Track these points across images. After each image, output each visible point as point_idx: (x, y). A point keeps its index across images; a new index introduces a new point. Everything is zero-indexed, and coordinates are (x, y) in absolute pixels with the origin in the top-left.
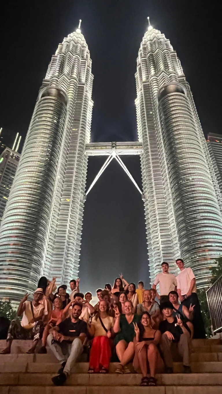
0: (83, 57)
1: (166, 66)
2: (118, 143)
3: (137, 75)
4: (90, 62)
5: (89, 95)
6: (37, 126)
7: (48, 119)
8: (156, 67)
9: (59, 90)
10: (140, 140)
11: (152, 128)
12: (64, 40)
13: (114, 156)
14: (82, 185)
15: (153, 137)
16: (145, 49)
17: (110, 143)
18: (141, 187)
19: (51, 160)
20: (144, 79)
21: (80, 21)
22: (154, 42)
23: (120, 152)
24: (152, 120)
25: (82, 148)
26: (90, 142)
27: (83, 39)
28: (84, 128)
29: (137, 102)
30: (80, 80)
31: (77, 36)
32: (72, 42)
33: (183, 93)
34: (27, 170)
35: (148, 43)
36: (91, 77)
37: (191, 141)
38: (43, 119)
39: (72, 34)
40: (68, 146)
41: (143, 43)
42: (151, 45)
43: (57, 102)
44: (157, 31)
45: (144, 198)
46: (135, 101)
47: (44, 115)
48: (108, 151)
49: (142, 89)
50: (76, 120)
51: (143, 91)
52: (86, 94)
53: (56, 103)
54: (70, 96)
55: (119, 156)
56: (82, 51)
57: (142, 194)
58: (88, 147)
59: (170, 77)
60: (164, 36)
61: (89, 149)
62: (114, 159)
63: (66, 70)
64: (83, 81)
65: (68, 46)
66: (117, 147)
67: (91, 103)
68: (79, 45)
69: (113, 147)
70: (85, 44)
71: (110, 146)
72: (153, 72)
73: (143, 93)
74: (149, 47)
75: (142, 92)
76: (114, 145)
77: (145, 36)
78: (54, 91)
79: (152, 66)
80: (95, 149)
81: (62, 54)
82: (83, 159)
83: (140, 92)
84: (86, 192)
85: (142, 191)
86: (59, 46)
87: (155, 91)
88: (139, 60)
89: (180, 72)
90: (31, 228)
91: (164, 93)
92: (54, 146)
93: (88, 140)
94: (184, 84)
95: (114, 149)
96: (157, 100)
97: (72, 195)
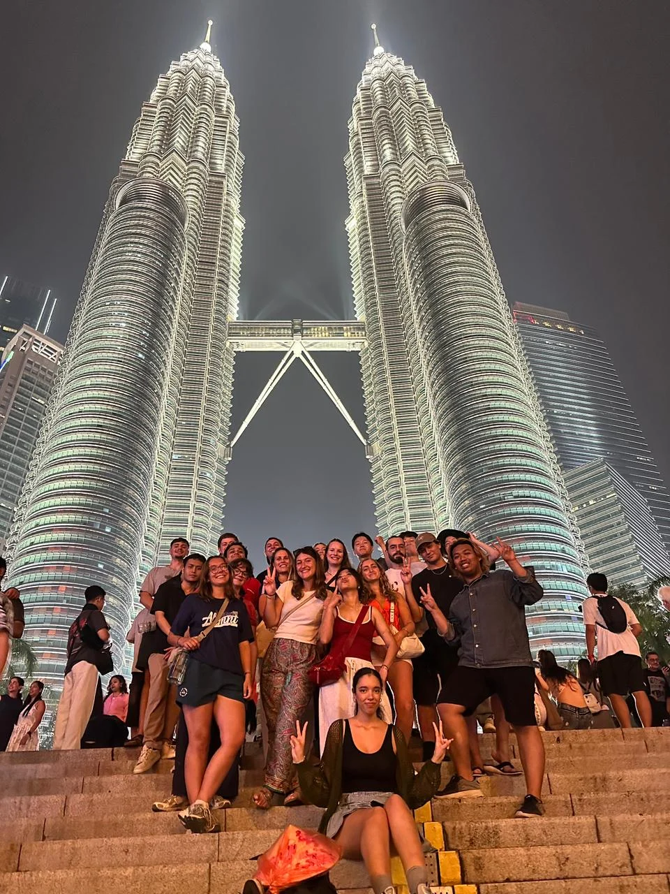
0: (219, 110)
1: (420, 141)
2: (306, 323)
3: (350, 161)
4: (234, 123)
5: (235, 203)
6: (113, 273)
7: (139, 258)
8: (396, 143)
9: (164, 187)
10: (361, 317)
11: (388, 283)
12: (172, 67)
13: (298, 354)
14: (222, 421)
15: (392, 309)
16: (368, 99)
17: (288, 323)
18: (363, 428)
19: (149, 358)
20: (368, 170)
21: (210, 23)
22: (391, 84)
23: (311, 345)
24: (388, 268)
25: (222, 332)
26: (237, 319)
27: (219, 66)
28: (224, 283)
29: (352, 224)
30: (213, 165)
31: (204, 58)
32: (194, 74)
33: (464, 205)
34: (88, 382)
35: (376, 85)
36: (238, 159)
38: (129, 256)
39: (190, 56)
40: (188, 326)
41: (363, 82)
42: (384, 91)
43: (162, 218)
44: (395, 59)
45: (372, 454)
46: (346, 222)
47: (131, 247)
48: (283, 342)
49: (364, 193)
50: (207, 262)
51: (365, 198)
52: (227, 200)
53: (160, 220)
54: (191, 201)
55: (309, 352)
56: (217, 97)
57: (365, 444)
58: (234, 331)
59: (430, 168)
60: (412, 72)
61: (237, 335)
62: (298, 359)
63: (179, 140)
64: (221, 168)
65: (182, 83)
66: (305, 332)
67: (238, 224)
68: (210, 81)
69: (295, 331)
70: (223, 80)
71: (288, 328)
72: (388, 154)
73: (365, 203)
74: (379, 96)
75: (362, 202)
76: (297, 327)
77: (367, 69)
78: (152, 190)
79: (386, 141)
80: (253, 335)
81: (167, 101)
82: (222, 359)
83: (357, 202)
84: (231, 438)
86: (161, 81)
87: (398, 205)
88: (354, 125)
89: (452, 157)
90: (103, 527)
91: (419, 206)
92: (155, 325)
93: (233, 314)
94: (463, 185)
95: (298, 337)
96: (402, 221)
97: (199, 444)
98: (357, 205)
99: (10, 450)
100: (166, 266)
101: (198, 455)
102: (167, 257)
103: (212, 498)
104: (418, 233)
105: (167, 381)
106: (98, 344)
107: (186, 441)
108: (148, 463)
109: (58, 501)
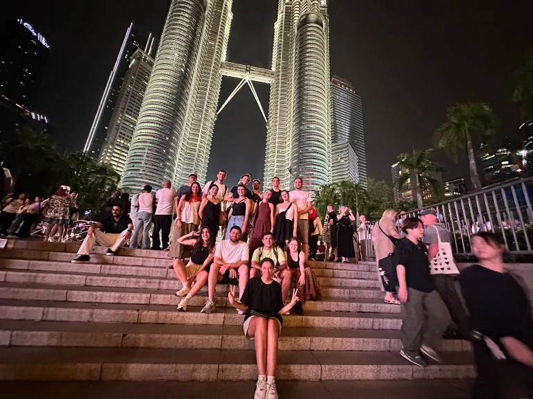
2: (252, 68)
5: (230, 5)
6: (173, 29)
7: (185, 24)
10: (274, 69)
11: (286, 58)
13: (247, 81)
14: (214, 103)
15: (286, 68)
17: (244, 66)
18: (267, 115)
19: (186, 71)
23: (253, 78)
24: (287, 49)
25: (218, 65)
26: (225, 61)
28: (220, 43)
29: (277, 26)
33: (322, 26)
34: (161, 78)
37: (318, 80)
38: (180, 22)
40: (204, 60)
45: (268, 126)
46: (275, 24)
47: (180, 18)
48: (241, 74)
49: (284, 11)
50: (214, 32)
51: (284, 14)
52: (226, 2)
55: (252, 81)
57: (267, 122)
58: (223, 65)
59: (314, 4)
61: (224, 68)
62: (246, 83)
66: (251, 72)
67: (230, 16)
69: (247, 71)
71: (245, 69)
73: (284, 16)
76: (248, 69)
80: (230, 69)
82: (217, 77)
84: (217, 111)
85: (267, 119)
87: (296, 20)
89: (323, 1)
90: (165, 137)
91: (304, 22)
92: (189, 57)
93: (224, 58)
94: (324, 16)
95: (248, 73)
96: (296, 28)
97: (204, 112)
98: (281, 16)
99: (134, 102)
100: (196, 30)
101: (203, 116)
102: (197, 22)
103: (208, 133)
104: (301, 35)
105: (193, 83)
106: (165, 61)
107: (199, 109)
108: (184, 116)
109: (148, 124)
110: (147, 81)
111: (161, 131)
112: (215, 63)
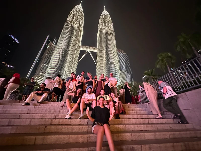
0: (81, 15)
1: (108, 24)
2: (90, 47)
3: (99, 26)
4: (83, 17)
5: (82, 29)
6: (63, 36)
8: (105, 24)
9: (72, 25)
10: (98, 47)
11: (102, 44)
12: (75, 7)
13: (88, 51)
14: (77, 59)
15: (102, 47)
16: (102, 17)
17: (87, 47)
18: (96, 62)
19: (67, 49)
20: (101, 27)
21: (81, 1)
22: (106, 15)
24: (102, 41)
27: (82, 8)
28: (79, 40)
29: (98, 35)
30: (79, 23)
31: (80, 7)
32: (78, 9)
33: (113, 34)
34: (58, 51)
35: (104, 15)
36: (83, 23)
38: (66, 34)
39: (78, 6)
40: (74, 45)
41: (102, 15)
42: (104, 16)
43: (71, 29)
44: (107, 12)
45: (97, 66)
48: (87, 49)
50: (77, 37)
51: (100, 31)
54: (76, 28)
55: (90, 51)
56: (81, 13)
59: (109, 28)
60: (109, 14)
61: (80, 47)
63: (75, 18)
64: (81, 24)
65: (76, 10)
67: (82, 32)
68: (80, 10)
70: (82, 10)
72: (104, 26)
74: (104, 17)
77: (103, 13)
78: (70, 25)
80: (83, 48)
81: (74, 12)
82: (78, 50)
84: (78, 62)
85: (96, 64)
86: (73, 9)
87: (104, 33)
88: (100, 20)
89: (112, 27)
90: (59, 71)
91: (107, 33)
92: (68, 44)
93: (80, 44)
94: (113, 31)
95: (89, 49)
96: (104, 35)
97: (73, 62)
98: (99, 32)
99: (48, 59)
100: (71, 36)
101: (73, 63)
102: (72, 34)
103: (75, 69)
104: (106, 37)
105: (70, 53)
106: (60, 46)
107: (72, 61)
108: (66, 63)
109: (52, 67)
110: (53, 53)
111: (57, 69)
112: (77, 46)
